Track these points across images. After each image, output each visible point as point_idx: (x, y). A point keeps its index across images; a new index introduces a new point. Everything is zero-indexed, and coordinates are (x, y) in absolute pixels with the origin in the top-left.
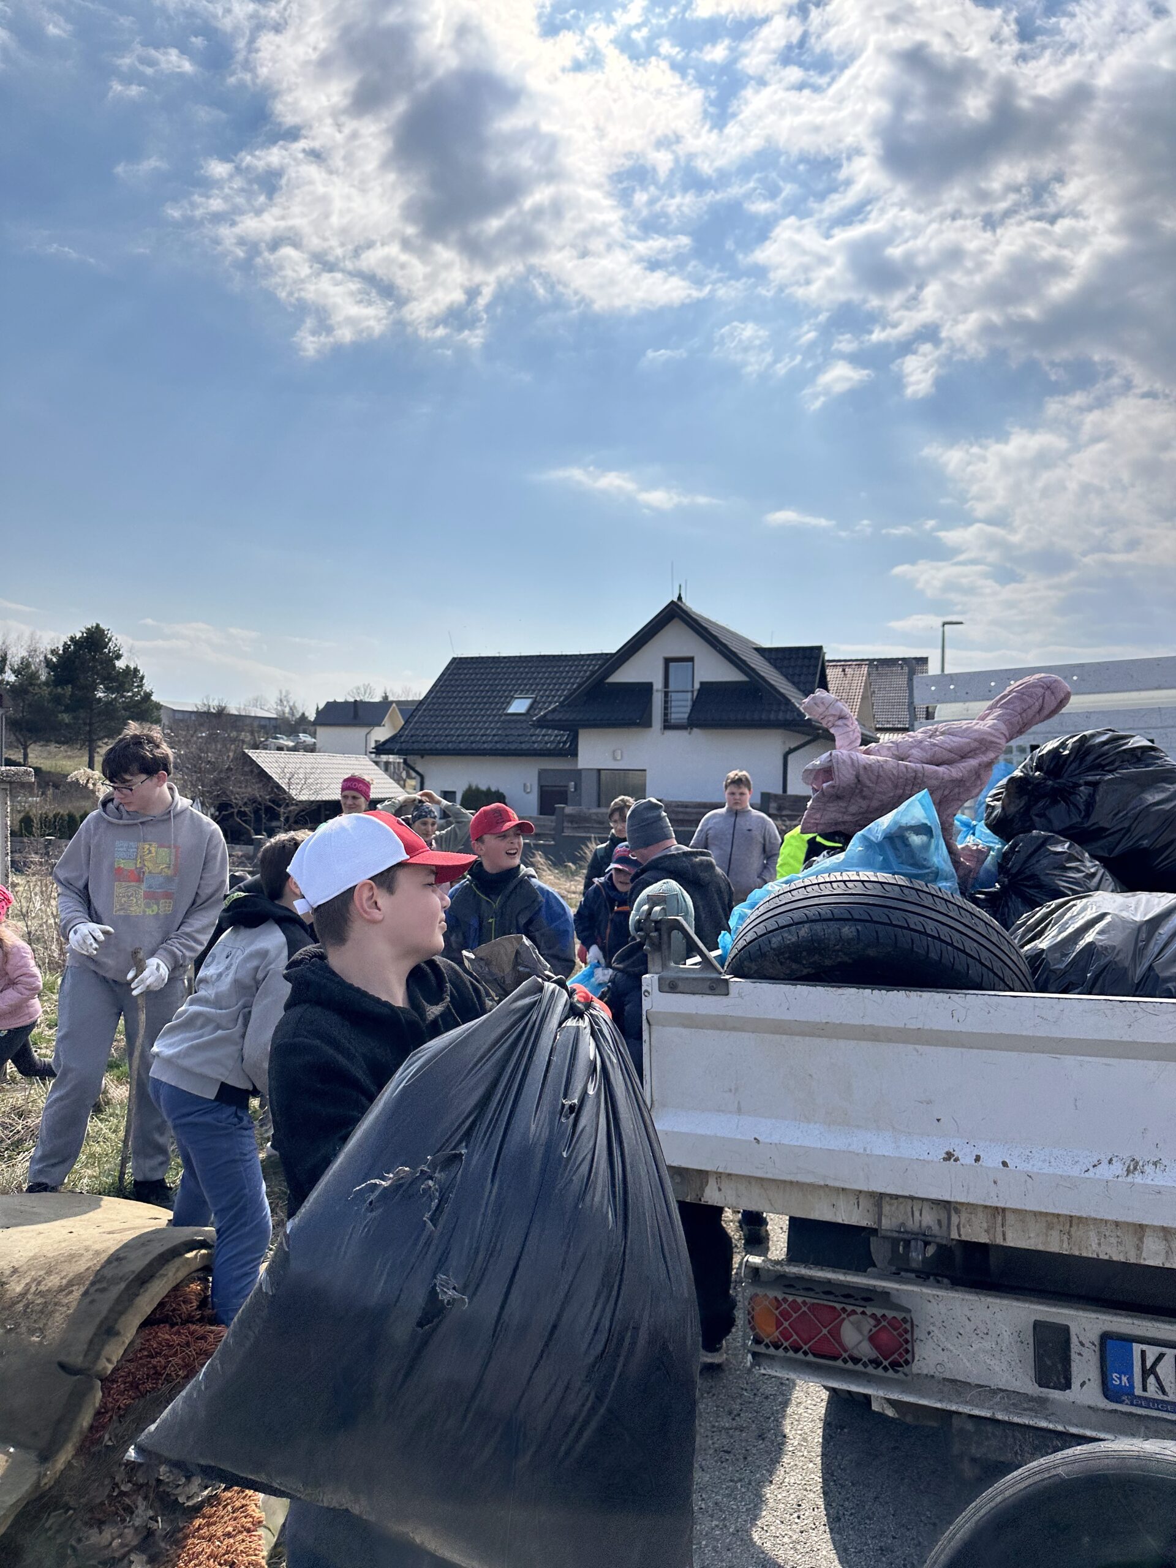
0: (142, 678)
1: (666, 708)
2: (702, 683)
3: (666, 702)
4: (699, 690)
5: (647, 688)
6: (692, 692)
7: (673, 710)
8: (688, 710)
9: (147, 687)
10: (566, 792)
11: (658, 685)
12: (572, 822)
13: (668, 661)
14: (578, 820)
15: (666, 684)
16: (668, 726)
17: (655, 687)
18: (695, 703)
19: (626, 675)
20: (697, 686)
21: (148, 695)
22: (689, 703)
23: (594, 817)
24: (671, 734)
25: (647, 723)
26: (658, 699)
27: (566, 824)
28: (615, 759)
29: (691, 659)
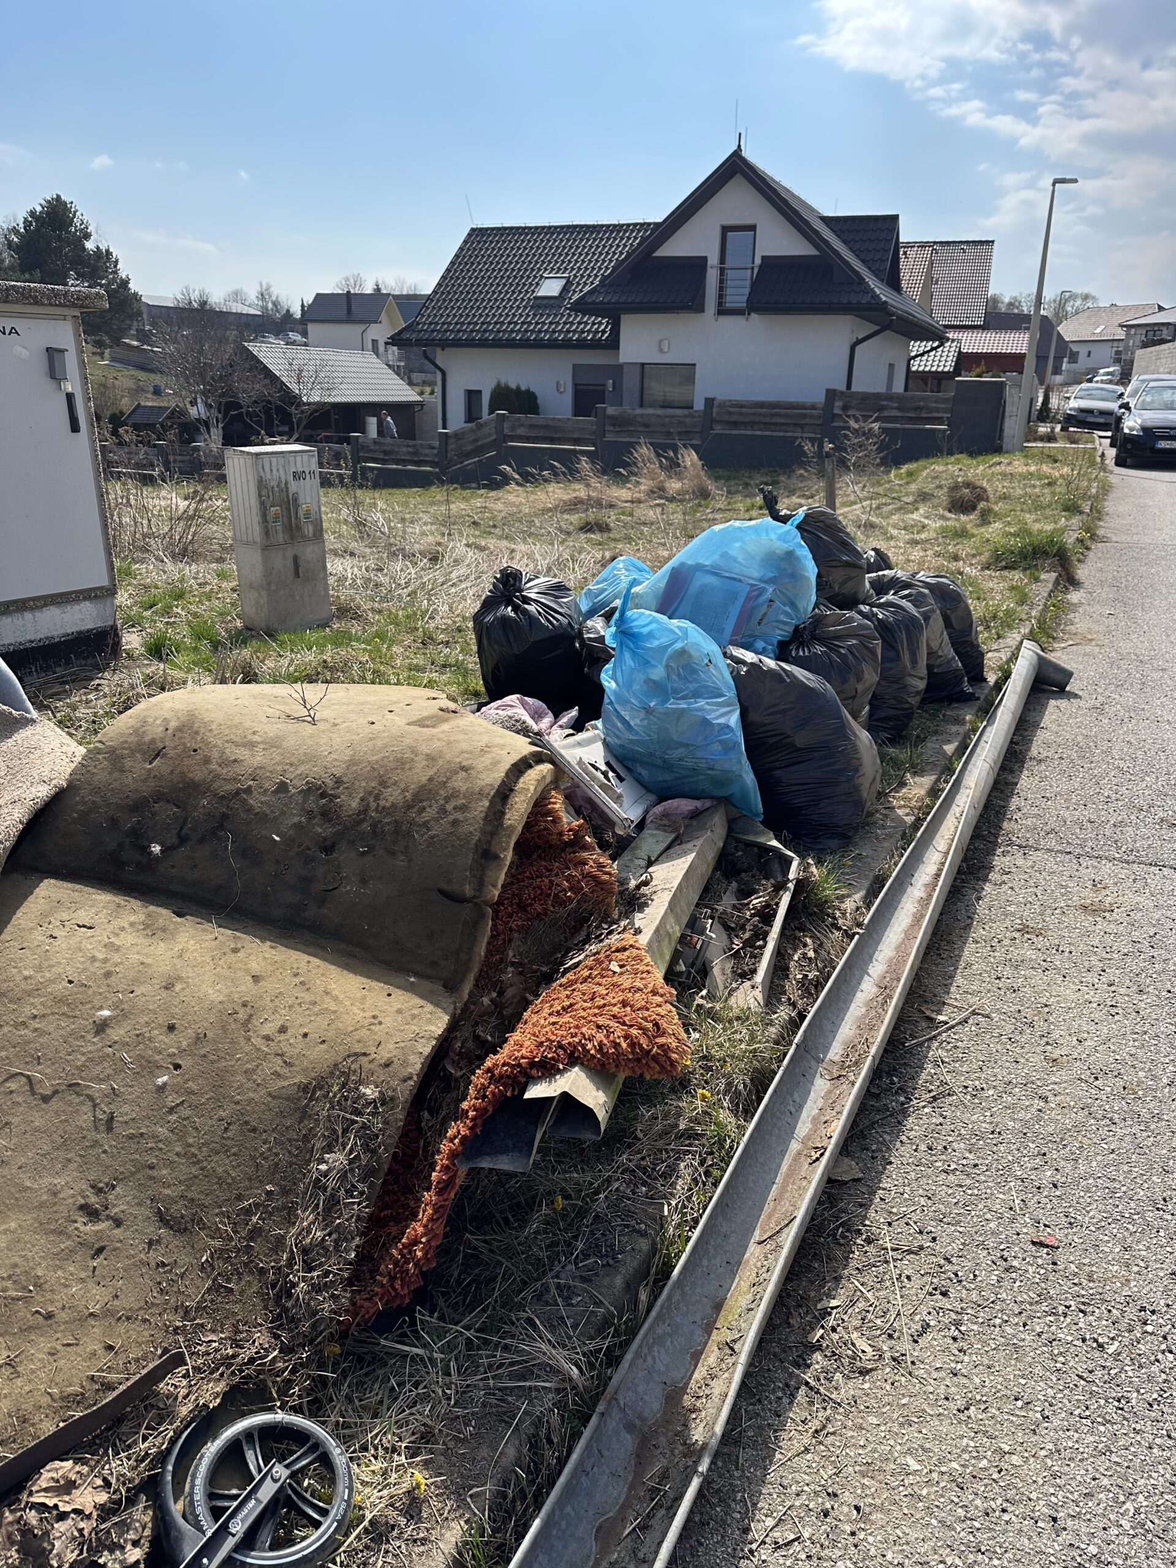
0: (116, 262)
1: (721, 289)
2: (763, 257)
3: (721, 281)
4: (760, 267)
5: (700, 263)
6: (752, 269)
7: (729, 291)
8: (747, 291)
9: (123, 274)
10: (603, 392)
11: (713, 260)
12: (614, 425)
13: (725, 230)
14: (620, 422)
15: (722, 260)
16: (722, 311)
17: (710, 263)
18: (754, 285)
19: (676, 248)
20: (758, 261)
21: (125, 283)
22: (748, 283)
23: (640, 419)
24: (726, 320)
25: (698, 307)
26: (712, 277)
27: (607, 428)
28: (661, 351)
29: (752, 228)
